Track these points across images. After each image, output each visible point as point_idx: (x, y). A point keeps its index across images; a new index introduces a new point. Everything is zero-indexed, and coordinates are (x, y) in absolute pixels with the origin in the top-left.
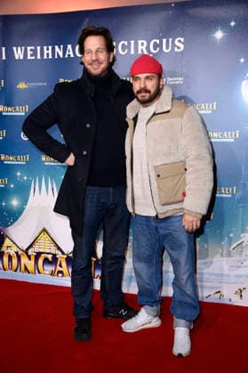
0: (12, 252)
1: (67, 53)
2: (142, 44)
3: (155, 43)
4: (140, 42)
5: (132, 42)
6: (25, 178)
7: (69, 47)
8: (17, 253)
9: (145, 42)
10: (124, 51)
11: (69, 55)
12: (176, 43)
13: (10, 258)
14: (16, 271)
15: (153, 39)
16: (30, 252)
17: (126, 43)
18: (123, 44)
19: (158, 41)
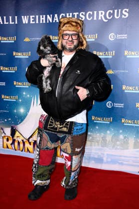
0: (20, 140)
1: (55, 19)
2: (102, 13)
3: (110, 12)
4: (100, 12)
5: (95, 12)
6: (28, 96)
7: (56, 15)
8: (23, 140)
9: (103, 12)
10: (90, 18)
11: (56, 21)
12: (124, 12)
13: (19, 143)
14: (22, 151)
15: (108, 10)
16: (30, 140)
17: (91, 13)
18: (90, 14)
19: (112, 12)
